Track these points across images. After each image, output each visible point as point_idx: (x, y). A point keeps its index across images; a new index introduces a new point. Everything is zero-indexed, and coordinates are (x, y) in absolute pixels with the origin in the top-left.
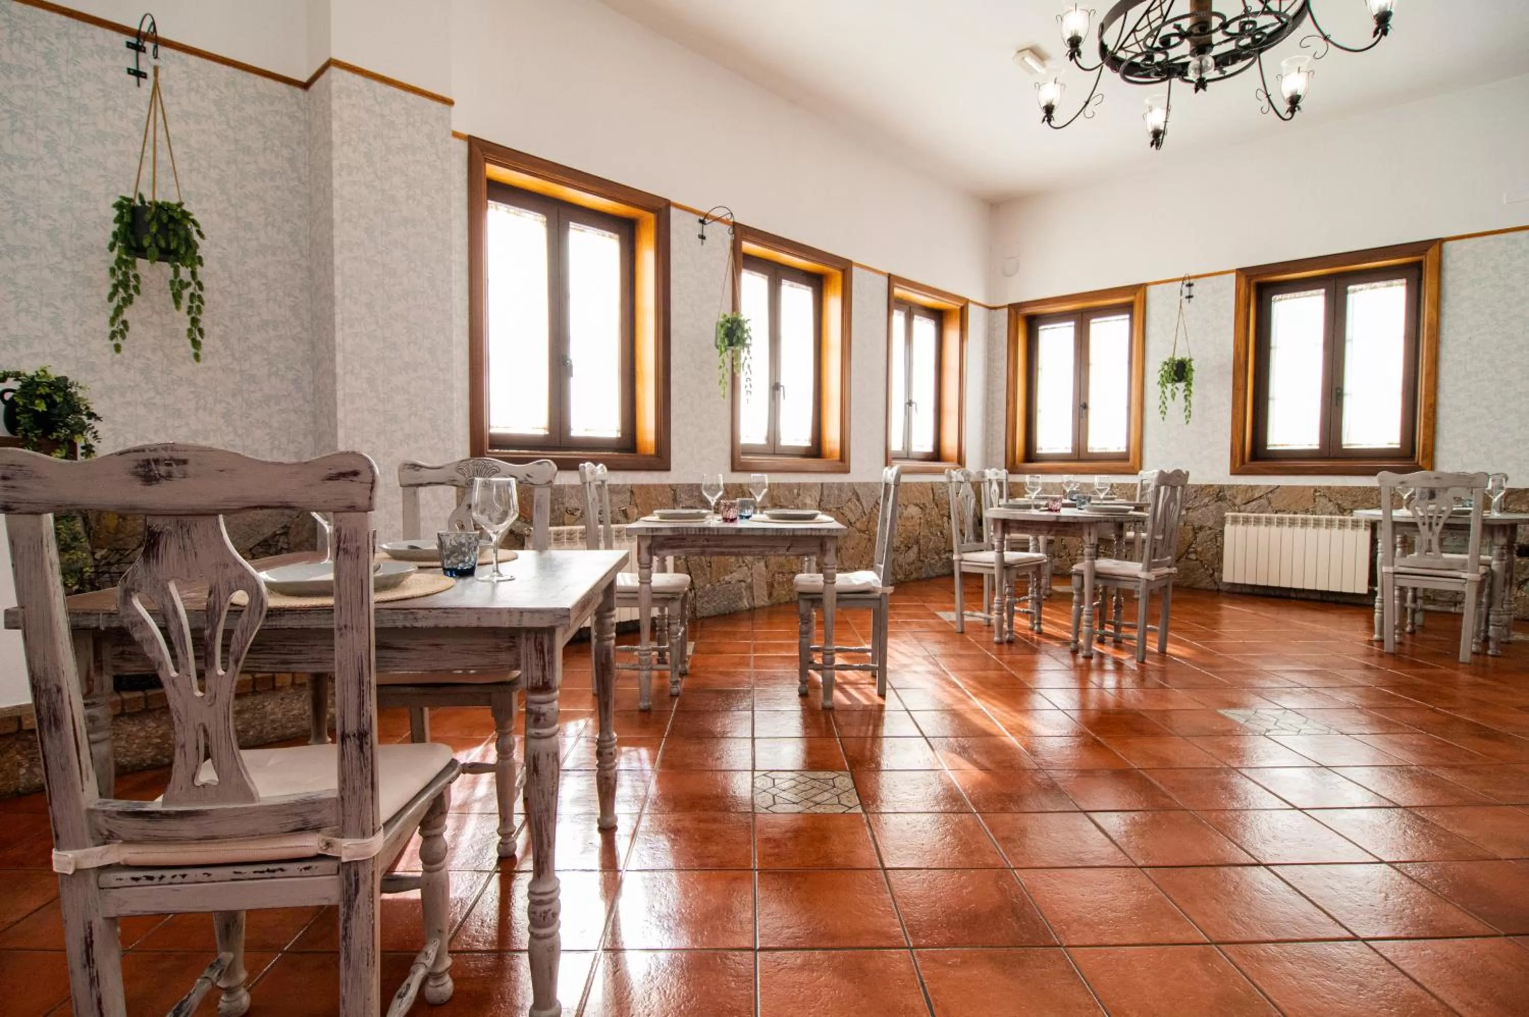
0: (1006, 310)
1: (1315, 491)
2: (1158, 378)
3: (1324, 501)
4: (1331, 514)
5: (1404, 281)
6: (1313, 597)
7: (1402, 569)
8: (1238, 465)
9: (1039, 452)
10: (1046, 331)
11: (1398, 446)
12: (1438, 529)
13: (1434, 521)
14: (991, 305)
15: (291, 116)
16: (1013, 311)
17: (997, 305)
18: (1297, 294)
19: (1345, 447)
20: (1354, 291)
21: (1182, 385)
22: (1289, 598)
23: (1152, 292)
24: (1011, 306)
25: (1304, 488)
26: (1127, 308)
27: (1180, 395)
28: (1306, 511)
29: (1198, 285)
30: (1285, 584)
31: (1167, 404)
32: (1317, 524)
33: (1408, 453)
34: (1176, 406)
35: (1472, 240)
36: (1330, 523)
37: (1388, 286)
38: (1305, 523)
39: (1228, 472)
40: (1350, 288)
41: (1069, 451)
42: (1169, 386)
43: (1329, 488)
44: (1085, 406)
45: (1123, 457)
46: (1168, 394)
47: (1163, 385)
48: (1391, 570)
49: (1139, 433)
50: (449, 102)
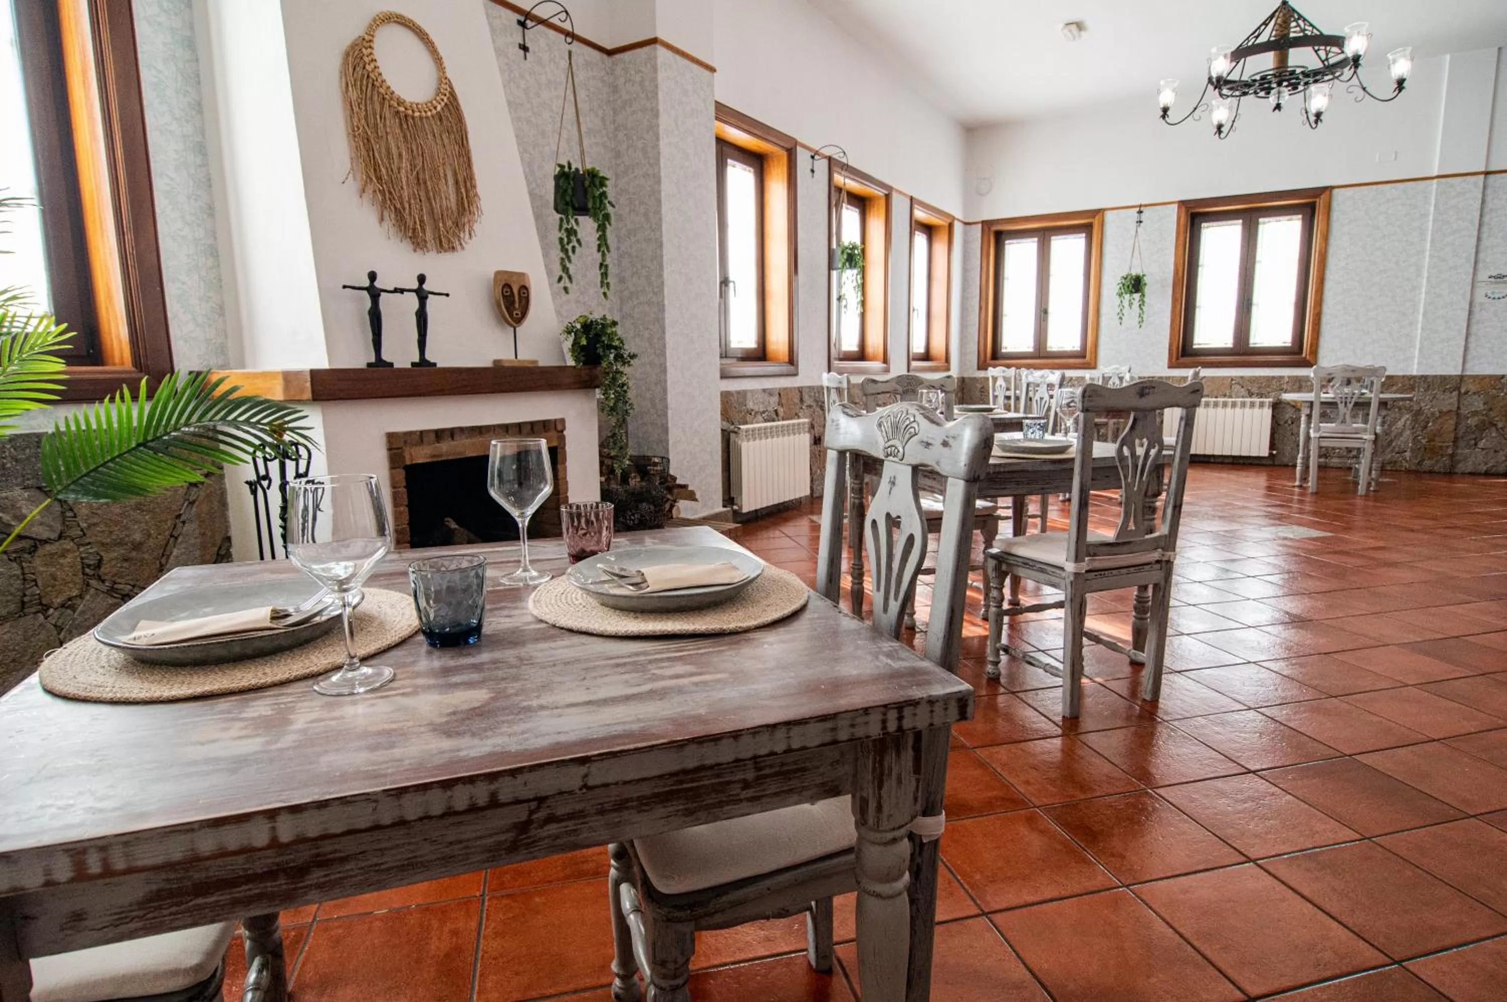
0: (980, 226)
1: (1232, 380)
2: (1116, 289)
3: (1238, 387)
4: (1243, 397)
5: (1300, 216)
6: (1226, 461)
7: (1325, 435)
8: (1174, 360)
9: (1004, 351)
10: (1012, 246)
11: (1290, 345)
12: (1350, 406)
13: (1348, 400)
14: (967, 221)
15: (603, 81)
16: (986, 228)
17: (971, 221)
18: (1220, 223)
19: (1251, 346)
20: (1264, 223)
21: (1137, 296)
22: (1209, 463)
23: (1109, 216)
24: (983, 222)
25: (1224, 378)
26: (1087, 229)
27: (1136, 304)
28: (1225, 396)
29: (1147, 211)
30: (1208, 452)
31: (1124, 311)
32: (1234, 405)
33: (1296, 349)
34: (1132, 314)
35: (1352, 188)
36: (1243, 405)
37: (1289, 220)
38: (1225, 405)
39: (1166, 366)
40: (1261, 220)
41: (1031, 350)
42: (1127, 296)
43: (1242, 377)
44: (1046, 312)
45: (1081, 355)
46: (1126, 303)
47: (1120, 295)
48: (1318, 435)
49: (1094, 335)
50: (712, 70)
